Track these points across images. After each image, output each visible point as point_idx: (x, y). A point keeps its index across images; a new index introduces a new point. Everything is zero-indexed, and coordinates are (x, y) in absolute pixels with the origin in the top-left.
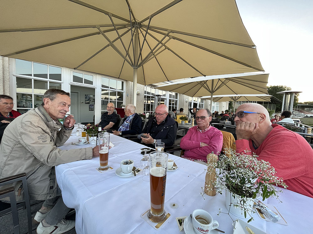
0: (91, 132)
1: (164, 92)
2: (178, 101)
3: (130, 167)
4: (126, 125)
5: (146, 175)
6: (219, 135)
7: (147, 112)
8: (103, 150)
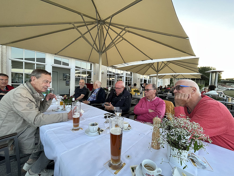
0: (67, 102)
1: (122, 72)
2: (132, 78)
3: (96, 127)
4: (94, 96)
5: (107, 134)
6: (162, 104)
7: (109, 87)
8: (75, 115)
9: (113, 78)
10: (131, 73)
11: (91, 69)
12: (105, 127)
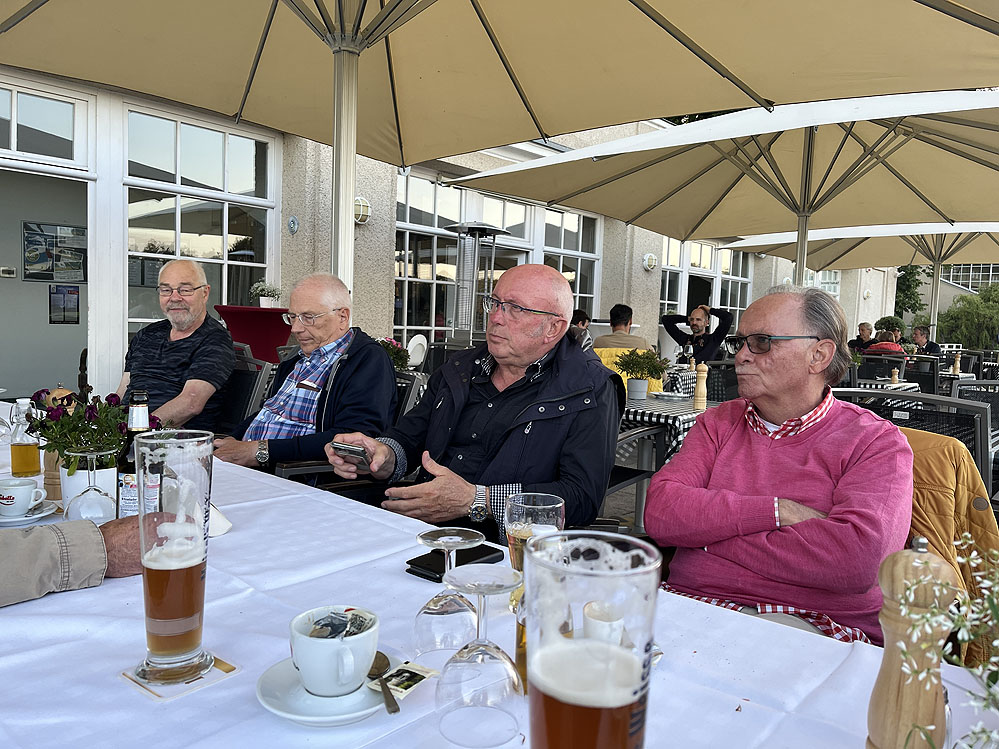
0: (79, 441)
1: (515, 214)
3: (355, 652)
4: (299, 403)
5: (461, 704)
6: (889, 452)
7: (412, 334)
8: (167, 548)
9: (441, 269)
10: (589, 225)
11: (261, 189)
12: (433, 642)
